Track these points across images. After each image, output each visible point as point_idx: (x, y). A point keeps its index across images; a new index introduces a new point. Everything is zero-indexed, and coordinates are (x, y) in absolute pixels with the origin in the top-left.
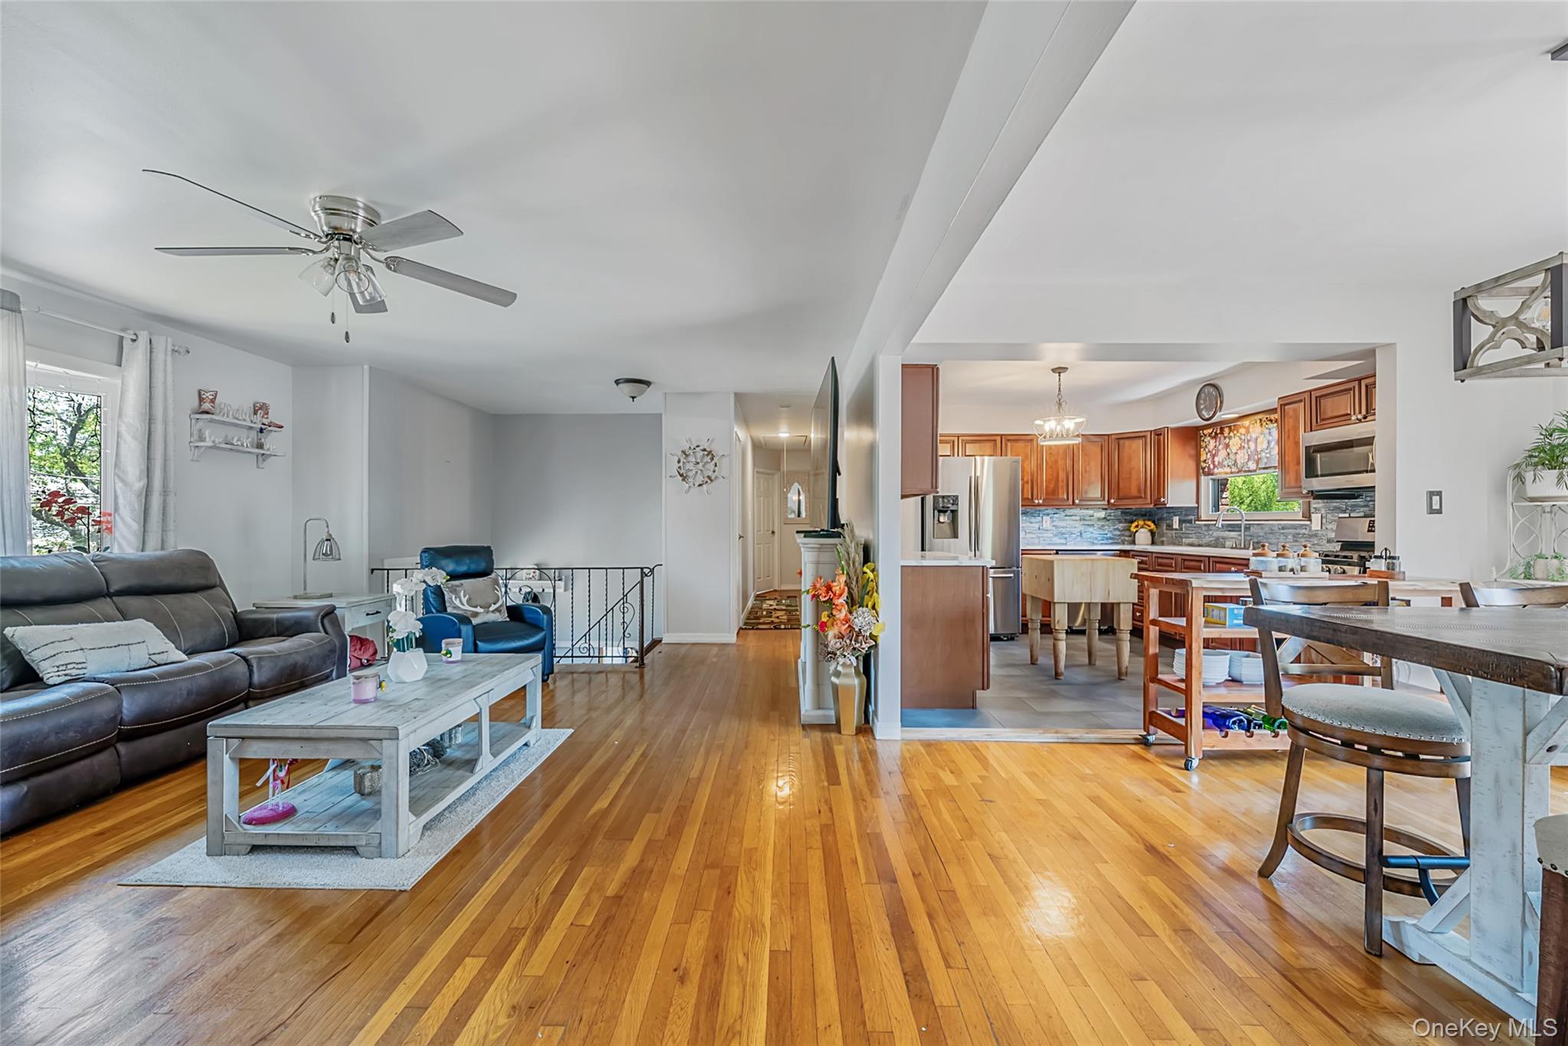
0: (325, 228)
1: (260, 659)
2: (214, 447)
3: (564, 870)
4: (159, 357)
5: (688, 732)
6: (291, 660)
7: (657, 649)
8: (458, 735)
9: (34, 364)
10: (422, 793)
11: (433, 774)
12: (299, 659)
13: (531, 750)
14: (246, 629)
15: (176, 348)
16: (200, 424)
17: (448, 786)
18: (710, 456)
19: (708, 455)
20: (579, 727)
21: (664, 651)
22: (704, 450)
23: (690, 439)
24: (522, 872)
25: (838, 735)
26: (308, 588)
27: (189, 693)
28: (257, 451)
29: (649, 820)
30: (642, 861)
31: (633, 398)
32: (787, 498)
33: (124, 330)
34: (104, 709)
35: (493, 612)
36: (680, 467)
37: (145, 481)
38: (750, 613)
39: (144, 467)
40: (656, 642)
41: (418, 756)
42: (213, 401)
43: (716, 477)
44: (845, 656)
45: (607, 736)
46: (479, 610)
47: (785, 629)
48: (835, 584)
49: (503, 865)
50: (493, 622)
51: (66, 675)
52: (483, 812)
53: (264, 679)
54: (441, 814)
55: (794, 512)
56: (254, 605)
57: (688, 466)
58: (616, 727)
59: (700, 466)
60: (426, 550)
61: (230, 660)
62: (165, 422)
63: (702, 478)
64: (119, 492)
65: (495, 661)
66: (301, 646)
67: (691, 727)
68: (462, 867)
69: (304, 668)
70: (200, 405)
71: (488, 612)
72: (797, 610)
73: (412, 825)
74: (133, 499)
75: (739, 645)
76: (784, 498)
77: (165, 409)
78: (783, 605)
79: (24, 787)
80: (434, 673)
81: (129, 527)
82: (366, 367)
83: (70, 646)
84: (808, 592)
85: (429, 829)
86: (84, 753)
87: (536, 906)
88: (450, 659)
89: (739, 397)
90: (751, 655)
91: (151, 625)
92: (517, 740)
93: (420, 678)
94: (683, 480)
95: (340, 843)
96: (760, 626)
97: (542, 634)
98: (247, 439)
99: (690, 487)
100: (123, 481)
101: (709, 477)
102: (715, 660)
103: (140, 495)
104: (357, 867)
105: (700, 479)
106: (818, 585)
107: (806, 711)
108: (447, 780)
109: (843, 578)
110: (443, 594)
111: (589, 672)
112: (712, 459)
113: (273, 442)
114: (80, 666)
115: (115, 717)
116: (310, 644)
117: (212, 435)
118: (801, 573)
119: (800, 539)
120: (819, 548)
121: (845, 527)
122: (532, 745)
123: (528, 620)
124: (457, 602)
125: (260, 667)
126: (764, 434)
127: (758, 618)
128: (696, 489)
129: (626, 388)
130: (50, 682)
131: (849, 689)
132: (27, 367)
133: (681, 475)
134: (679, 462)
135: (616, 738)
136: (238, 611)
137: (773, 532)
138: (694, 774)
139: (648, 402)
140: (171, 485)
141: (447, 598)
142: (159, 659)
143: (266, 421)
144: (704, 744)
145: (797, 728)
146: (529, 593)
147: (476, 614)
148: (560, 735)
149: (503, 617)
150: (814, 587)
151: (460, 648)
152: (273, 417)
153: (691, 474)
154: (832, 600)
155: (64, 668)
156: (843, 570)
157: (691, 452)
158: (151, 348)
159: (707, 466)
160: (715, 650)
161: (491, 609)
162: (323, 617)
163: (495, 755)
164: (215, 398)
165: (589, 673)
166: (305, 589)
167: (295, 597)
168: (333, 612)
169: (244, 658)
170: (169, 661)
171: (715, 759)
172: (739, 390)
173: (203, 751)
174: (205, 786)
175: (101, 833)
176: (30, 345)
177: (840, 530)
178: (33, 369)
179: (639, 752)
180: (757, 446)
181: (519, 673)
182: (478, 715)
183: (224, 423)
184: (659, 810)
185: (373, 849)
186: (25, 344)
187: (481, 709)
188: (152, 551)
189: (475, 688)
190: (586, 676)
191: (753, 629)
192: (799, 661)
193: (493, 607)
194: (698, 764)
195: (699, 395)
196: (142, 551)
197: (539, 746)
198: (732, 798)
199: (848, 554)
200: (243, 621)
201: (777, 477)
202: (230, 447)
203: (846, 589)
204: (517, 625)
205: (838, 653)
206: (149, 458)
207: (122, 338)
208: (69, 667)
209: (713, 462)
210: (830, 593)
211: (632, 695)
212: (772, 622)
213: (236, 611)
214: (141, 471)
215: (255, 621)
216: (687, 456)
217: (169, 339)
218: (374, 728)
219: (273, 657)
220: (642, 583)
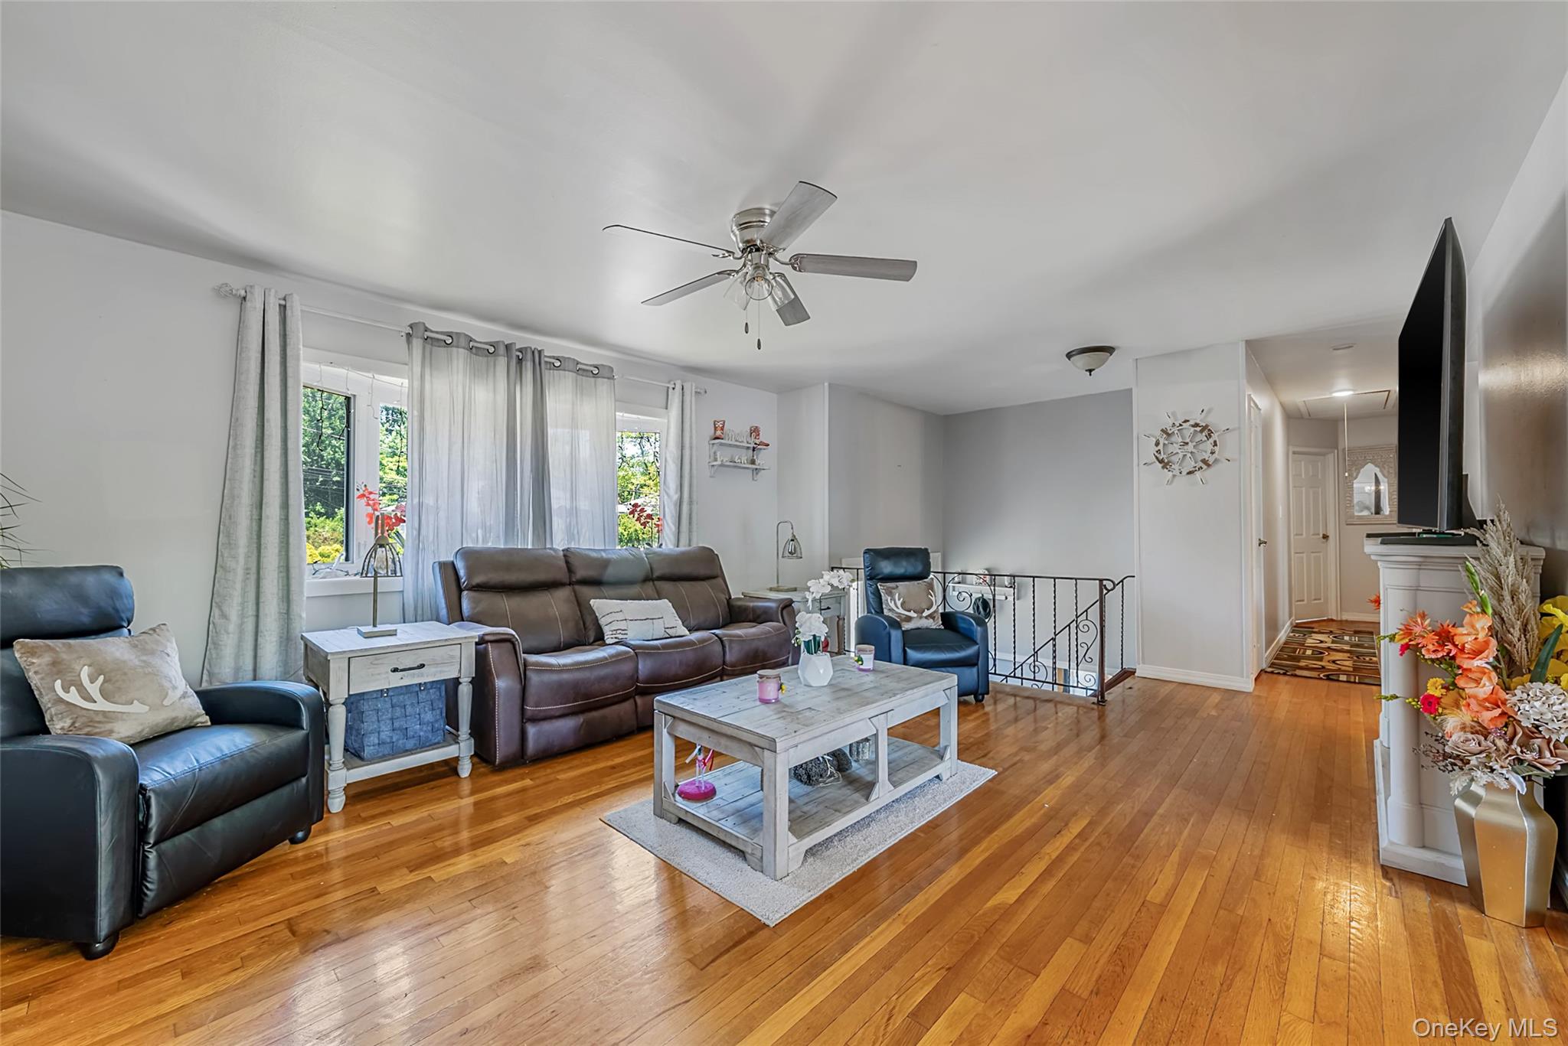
0: (741, 245)
1: (731, 641)
2: (722, 465)
3: (934, 984)
4: (687, 398)
5: (1155, 818)
6: (755, 644)
7: (1128, 682)
8: (866, 751)
9: (621, 414)
10: (815, 810)
11: (832, 789)
12: (760, 645)
13: (943, 787)
14: (736, 613)
15: (699, 390)
16: (715, 447)
17: (838, 808)
18: (1206, 432)
19: (1201, 431)
20: (1006, 770)
21: (1136, 687)
22: (1196, 425)
23: (1174, 414)
24: (884, 962)
25: (1477, 915)
26: (780, 581)
27: (681, 663)
28: (750, 466)
29: (1068, 953)
30: (1044, 1023)
31: (1090, 371)
32: (1352, 487)
33: (669, 382)
34: (626, 668)
35: (926, 617)
36: (1159, 451)
37: (679, 493)
38: (1282, 649)
39: (679, 483)
40: (1126, 674)
41: (822, 766)
42: (722, 429)
43: (1216, 461)
44: (1492, 770)
45: (1037, 792)
46: (912, 614)
47: (1348, 682)
48: (1460, 630)
49: (867, 939)
50: (927, 629)
51: (616, 638)
52: (871, 852)
53: (733, 660)
54: (830, 839)
55: (1368, 508)
56: (743, 594)
57: (1171, 449)
58: (1050, 782)
59: (1190, 447)
60: (867, 552)
61: (710, 639)
62: (691, 448)
63: (1193, 463)
64: (666, 503)
65: (905, 676)
66: (763, 633)
67: (1161, 811)
68: (828, 921)
69: (765, 653)
70: (715, 433)
71: (921, 618)
72: (1374, 655)
73: (793, 847)
74: (672, 507)
75: (1259, 697)
76: (1345, 488)
77: (691, 437)
78: (1347, 643)
79: (580, 719)
80: (840, 680)
81: (671, 529)
82: (826, 384)
83: (620, 616)
84: (1392, 638)
85: (813, 855)
86: (616, 700)
87: (887, 1026)
88: (861, 667)
89: (1255, 348)
90: (1281, 713)
91: (670, 604)
92: (925, 771)
93: (826, 684)
94: (1163, 467)
95: (734, 843)
96: (1299, 672)
97: (976, 648)
98: (744, 457)
99: (1174, 476)
100: (667, 494)
101: (1204, 461)
102: (1214, 713)
103: (676, 505)
104: (741, 875)
105: (1190, 464)
106: (1417, 630)
107: (1392, 843)
108: (841, 802)
109: (1483, 623)
110: (881, 595)
111: (1036, 699)
112: (1209, 436)
113: (764, 458)
114: (624, 632)
115: (633, 676)
116: (770, 632)
117: (723, 456)
118: (1378, 602)
119: (1372, 548)
120: (1419, 564)
121: (1489, 526)
122: (944, 778)
123: (962, 631)
124: (892, 605)
125: (731, 649)
126: (1305, 397)
127: (1298, 659)
128: (1184, 479)
129: (1081, 360)
130: (607, 642)
131: (1507, 837)
132: (617, 417)
133: (1161, 461)
134: (1157, 444)
135: (1049, 797)
136: (733, 597)
137: (1325, 537)
138: (1156, 895)
139: (1111, 376)
140: (694, 498)
141: (883, 598)
142: (671, 632)
143: (757, 442)
144: (1179, 848)
145: (1371, 871)
146: (979, 599)
147: (909, 619)
148: (980, 775)
149: (936, 624)
150: (1408, 631)
151: (872, 656)
152: (763, 438)
153: (1174, 459)
154: (1453, 658)
155: (615, 632)
156: (1482, 605)
157: (1176, 431)
158: (683, 393)
159: (1201, 447)
160: (1216, 698)
161: (924, 614)
162: (783, 609)
163: (895, 785)
164: (723, 426)
165: (1034, 699)
166: (778, 583)
167: (771, 589)
168: (790, 605)
169: (720, 639)
170: (677, 635)
171: (1196, 880)
172: (1252, 335)
173: (650, 723)
174: (652, 753)
175: (613, 767)
176: (620, 401)
177: (1473, 531)
178: (621, 418)
179: (1076, 828)
180: (1294, 418)
181: (927, 695)
182: (876, 735)
183: (730, 445)
184: (1087, 940)
185: (755, 860)
186: (616, 401)
187: (877, 731)
188: (683, 548)
189: (868, 707)
190: (1031, 703)
191: (1284, 674)
192: (1377, 742)
193: (926, 613)
194: (1166, 880)
195: (1186, 353)
196: (678, 547)
197: (952, 783)
198: (1220, 969)
199: (1498, 577)
200: (733, 606)
201: (1331, 458)
202: (734, 465)
203: (1494, 642)
204: (950, 634)
205: (1474, 761)
206: (681, 477)
207: (668, 387)
208: (618, 632)
209: (1211, 441)
210: (1450, 646)
211: (1091, 735)
212: (1323, 667)
213: (730, 598)
214: (677, 486)
215: (740, 607)
216: (1169, 435)
217: (694, 385)
218: (758, 734)
219: (741, 640)
220: (1102, 600)
